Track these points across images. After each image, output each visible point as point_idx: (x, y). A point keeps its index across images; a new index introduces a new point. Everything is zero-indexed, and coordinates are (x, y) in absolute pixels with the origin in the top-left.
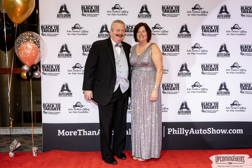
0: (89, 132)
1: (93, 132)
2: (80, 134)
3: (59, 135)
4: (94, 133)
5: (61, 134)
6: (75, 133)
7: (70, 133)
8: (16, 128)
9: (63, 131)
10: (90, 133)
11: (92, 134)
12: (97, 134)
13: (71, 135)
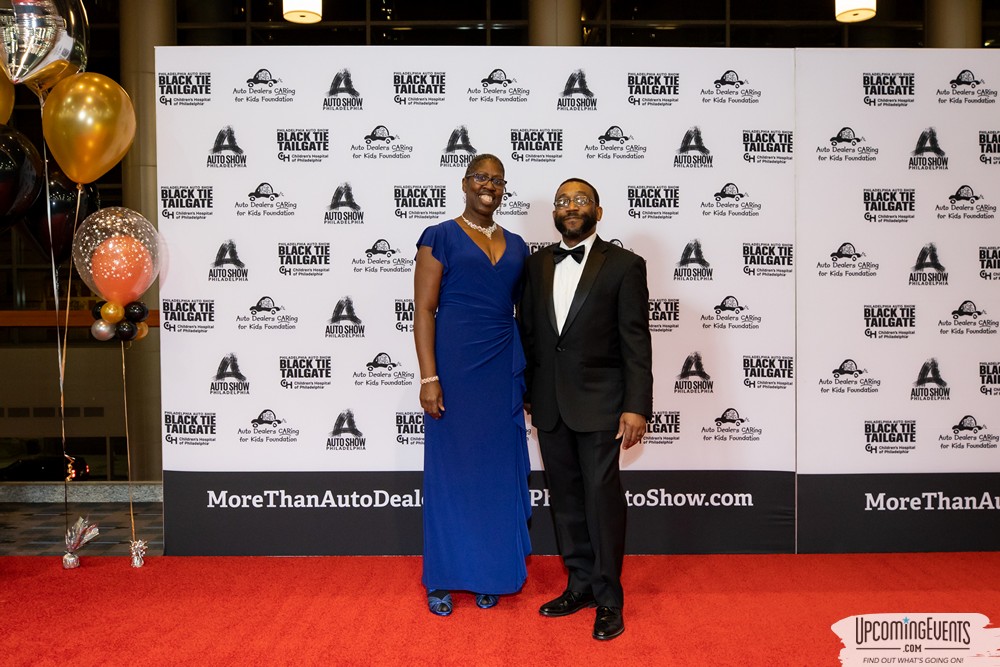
0: (296, 497)
1: (309, 497)
2: (271, 505)
3: (211, 505)
4: (313, 500)
5: (217, 502)
6: (257, 501)
7: (242, 499)
8: (114, 485)
9: (223, 494)
10: (300, 502)
11: (306, 503)
12: (320, 503)
13: (245, 505)
